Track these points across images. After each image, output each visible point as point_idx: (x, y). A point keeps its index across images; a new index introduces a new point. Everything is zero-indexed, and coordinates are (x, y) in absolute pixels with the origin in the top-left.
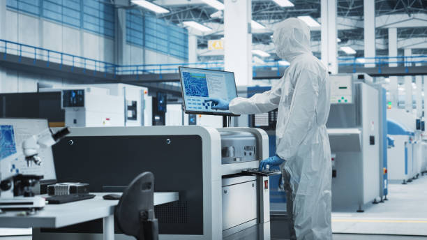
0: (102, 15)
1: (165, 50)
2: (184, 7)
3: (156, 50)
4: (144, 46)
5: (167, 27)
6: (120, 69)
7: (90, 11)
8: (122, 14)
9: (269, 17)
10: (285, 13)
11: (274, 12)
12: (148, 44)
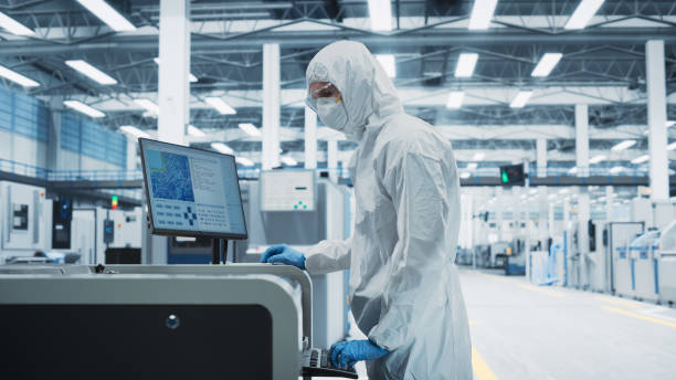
0: (35, 119)
1: (103, 156)
2: (122, 113)
3: (93, 157)
4: (80, 152)
5: (106, 134)
6: (53, 174)
7: (23, 114)
8: (57, 118)
9: (211, 125)
10: (226, 122)
11: (215, 120)
12: (84, 150)
